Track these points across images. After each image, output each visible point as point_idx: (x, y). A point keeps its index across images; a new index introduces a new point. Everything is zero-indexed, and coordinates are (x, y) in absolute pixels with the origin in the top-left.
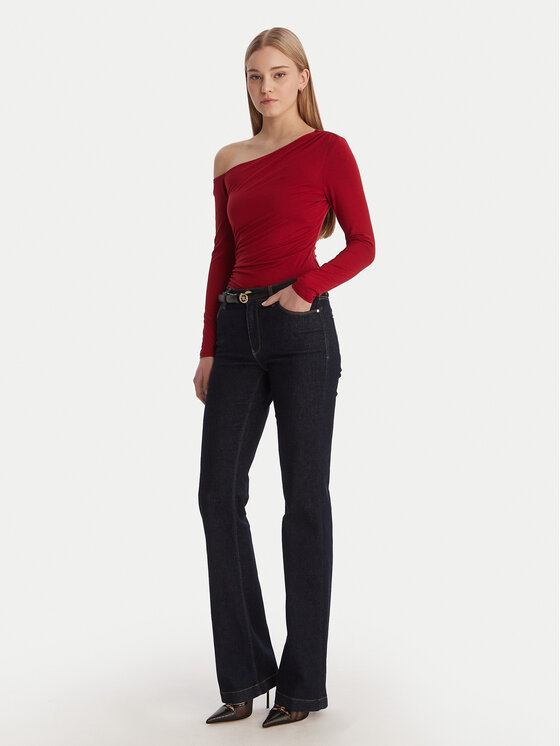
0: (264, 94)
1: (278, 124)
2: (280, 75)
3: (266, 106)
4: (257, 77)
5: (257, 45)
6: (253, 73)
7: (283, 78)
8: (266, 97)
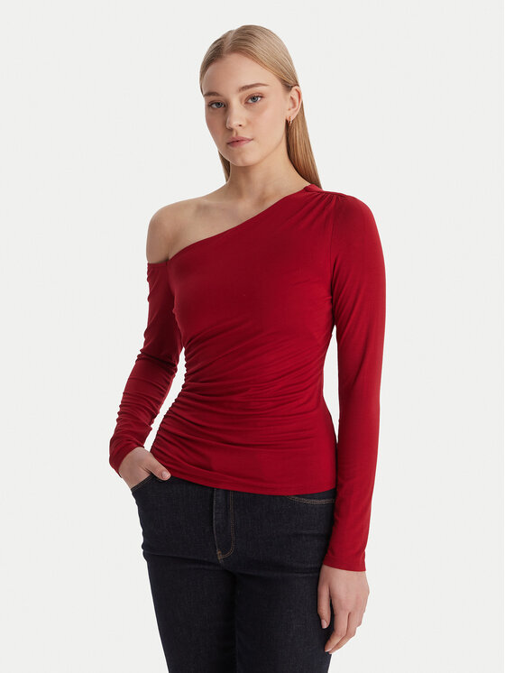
0: (231, 130)
1: (258, 176)
2: (254, 98)
3: (235, 149)
4: (218, 104)
5: (216, 54)
6: (213, 98)
7: (260, 103)
8: (234, 135)
